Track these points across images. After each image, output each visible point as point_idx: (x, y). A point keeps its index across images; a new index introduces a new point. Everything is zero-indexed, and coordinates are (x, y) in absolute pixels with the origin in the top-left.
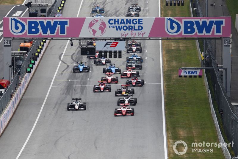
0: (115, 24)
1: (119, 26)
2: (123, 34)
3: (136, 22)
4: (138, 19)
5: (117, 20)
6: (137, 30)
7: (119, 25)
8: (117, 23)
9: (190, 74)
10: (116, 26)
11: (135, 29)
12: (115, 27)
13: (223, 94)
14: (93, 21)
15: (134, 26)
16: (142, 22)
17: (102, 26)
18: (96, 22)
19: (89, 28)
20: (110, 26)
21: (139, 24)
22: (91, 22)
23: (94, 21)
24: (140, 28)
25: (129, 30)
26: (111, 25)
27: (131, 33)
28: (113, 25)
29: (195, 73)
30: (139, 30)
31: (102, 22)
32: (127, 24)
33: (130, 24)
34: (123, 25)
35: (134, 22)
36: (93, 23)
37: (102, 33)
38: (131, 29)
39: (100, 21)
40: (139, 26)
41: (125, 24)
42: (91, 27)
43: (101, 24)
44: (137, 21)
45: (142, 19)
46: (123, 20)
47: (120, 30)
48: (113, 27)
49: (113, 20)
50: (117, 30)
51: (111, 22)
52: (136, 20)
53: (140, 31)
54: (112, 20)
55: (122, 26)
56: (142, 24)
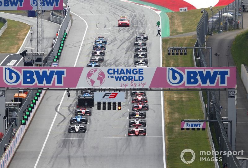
0: (114, 74)
1: (118, 77)
2: (122, 85)
3: (137, 72)
4: (139, 69)
5: (116, 70)
6: (137, 80)
7: (119, 75)
8: (116, 73)
9: (193, 126)
10: (116, 76)
11: (136, 79)
12: (114, 77)
13: (228, 148)
14: (91, 71)
15: (135, 76)
16: (142, 72)
17: (101, 76)
18: (94, 72)
19: (87, 78)
20: (109, 76)
21: (139, 74)
22: (90, 72)
23: (93, 70)
24: (141, 78)
25: (129, 80)
26: (111, 75)
27: (131, 84)
28: (113, 75)
29: (198, 125)
30: (139, 80)
31: (101, 72)
32: (127, 74)
33: (130, 74)
34: (123, 75)
35: (135, 72)
36: (91, 73)
37: (101, 83)
38: (132, 79)
39: (98, 71)
40: (139, 77)
41: (124, 74)
42: (89, 78)
43: (100, 74)
44: (138, 70)
45: (143, 69)
46: (122, 70)
47: (120, 80)
48: (113, 77)
49: (113, 70)
50: (117, 80)
51: (110, 72)
52: (136, 70)
53: (140, 82)
54: (111, 69)
55: (121, 76)
56: (143, 74)
